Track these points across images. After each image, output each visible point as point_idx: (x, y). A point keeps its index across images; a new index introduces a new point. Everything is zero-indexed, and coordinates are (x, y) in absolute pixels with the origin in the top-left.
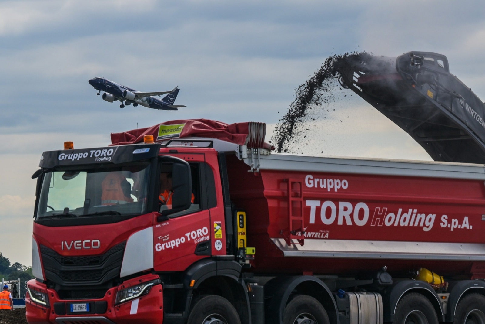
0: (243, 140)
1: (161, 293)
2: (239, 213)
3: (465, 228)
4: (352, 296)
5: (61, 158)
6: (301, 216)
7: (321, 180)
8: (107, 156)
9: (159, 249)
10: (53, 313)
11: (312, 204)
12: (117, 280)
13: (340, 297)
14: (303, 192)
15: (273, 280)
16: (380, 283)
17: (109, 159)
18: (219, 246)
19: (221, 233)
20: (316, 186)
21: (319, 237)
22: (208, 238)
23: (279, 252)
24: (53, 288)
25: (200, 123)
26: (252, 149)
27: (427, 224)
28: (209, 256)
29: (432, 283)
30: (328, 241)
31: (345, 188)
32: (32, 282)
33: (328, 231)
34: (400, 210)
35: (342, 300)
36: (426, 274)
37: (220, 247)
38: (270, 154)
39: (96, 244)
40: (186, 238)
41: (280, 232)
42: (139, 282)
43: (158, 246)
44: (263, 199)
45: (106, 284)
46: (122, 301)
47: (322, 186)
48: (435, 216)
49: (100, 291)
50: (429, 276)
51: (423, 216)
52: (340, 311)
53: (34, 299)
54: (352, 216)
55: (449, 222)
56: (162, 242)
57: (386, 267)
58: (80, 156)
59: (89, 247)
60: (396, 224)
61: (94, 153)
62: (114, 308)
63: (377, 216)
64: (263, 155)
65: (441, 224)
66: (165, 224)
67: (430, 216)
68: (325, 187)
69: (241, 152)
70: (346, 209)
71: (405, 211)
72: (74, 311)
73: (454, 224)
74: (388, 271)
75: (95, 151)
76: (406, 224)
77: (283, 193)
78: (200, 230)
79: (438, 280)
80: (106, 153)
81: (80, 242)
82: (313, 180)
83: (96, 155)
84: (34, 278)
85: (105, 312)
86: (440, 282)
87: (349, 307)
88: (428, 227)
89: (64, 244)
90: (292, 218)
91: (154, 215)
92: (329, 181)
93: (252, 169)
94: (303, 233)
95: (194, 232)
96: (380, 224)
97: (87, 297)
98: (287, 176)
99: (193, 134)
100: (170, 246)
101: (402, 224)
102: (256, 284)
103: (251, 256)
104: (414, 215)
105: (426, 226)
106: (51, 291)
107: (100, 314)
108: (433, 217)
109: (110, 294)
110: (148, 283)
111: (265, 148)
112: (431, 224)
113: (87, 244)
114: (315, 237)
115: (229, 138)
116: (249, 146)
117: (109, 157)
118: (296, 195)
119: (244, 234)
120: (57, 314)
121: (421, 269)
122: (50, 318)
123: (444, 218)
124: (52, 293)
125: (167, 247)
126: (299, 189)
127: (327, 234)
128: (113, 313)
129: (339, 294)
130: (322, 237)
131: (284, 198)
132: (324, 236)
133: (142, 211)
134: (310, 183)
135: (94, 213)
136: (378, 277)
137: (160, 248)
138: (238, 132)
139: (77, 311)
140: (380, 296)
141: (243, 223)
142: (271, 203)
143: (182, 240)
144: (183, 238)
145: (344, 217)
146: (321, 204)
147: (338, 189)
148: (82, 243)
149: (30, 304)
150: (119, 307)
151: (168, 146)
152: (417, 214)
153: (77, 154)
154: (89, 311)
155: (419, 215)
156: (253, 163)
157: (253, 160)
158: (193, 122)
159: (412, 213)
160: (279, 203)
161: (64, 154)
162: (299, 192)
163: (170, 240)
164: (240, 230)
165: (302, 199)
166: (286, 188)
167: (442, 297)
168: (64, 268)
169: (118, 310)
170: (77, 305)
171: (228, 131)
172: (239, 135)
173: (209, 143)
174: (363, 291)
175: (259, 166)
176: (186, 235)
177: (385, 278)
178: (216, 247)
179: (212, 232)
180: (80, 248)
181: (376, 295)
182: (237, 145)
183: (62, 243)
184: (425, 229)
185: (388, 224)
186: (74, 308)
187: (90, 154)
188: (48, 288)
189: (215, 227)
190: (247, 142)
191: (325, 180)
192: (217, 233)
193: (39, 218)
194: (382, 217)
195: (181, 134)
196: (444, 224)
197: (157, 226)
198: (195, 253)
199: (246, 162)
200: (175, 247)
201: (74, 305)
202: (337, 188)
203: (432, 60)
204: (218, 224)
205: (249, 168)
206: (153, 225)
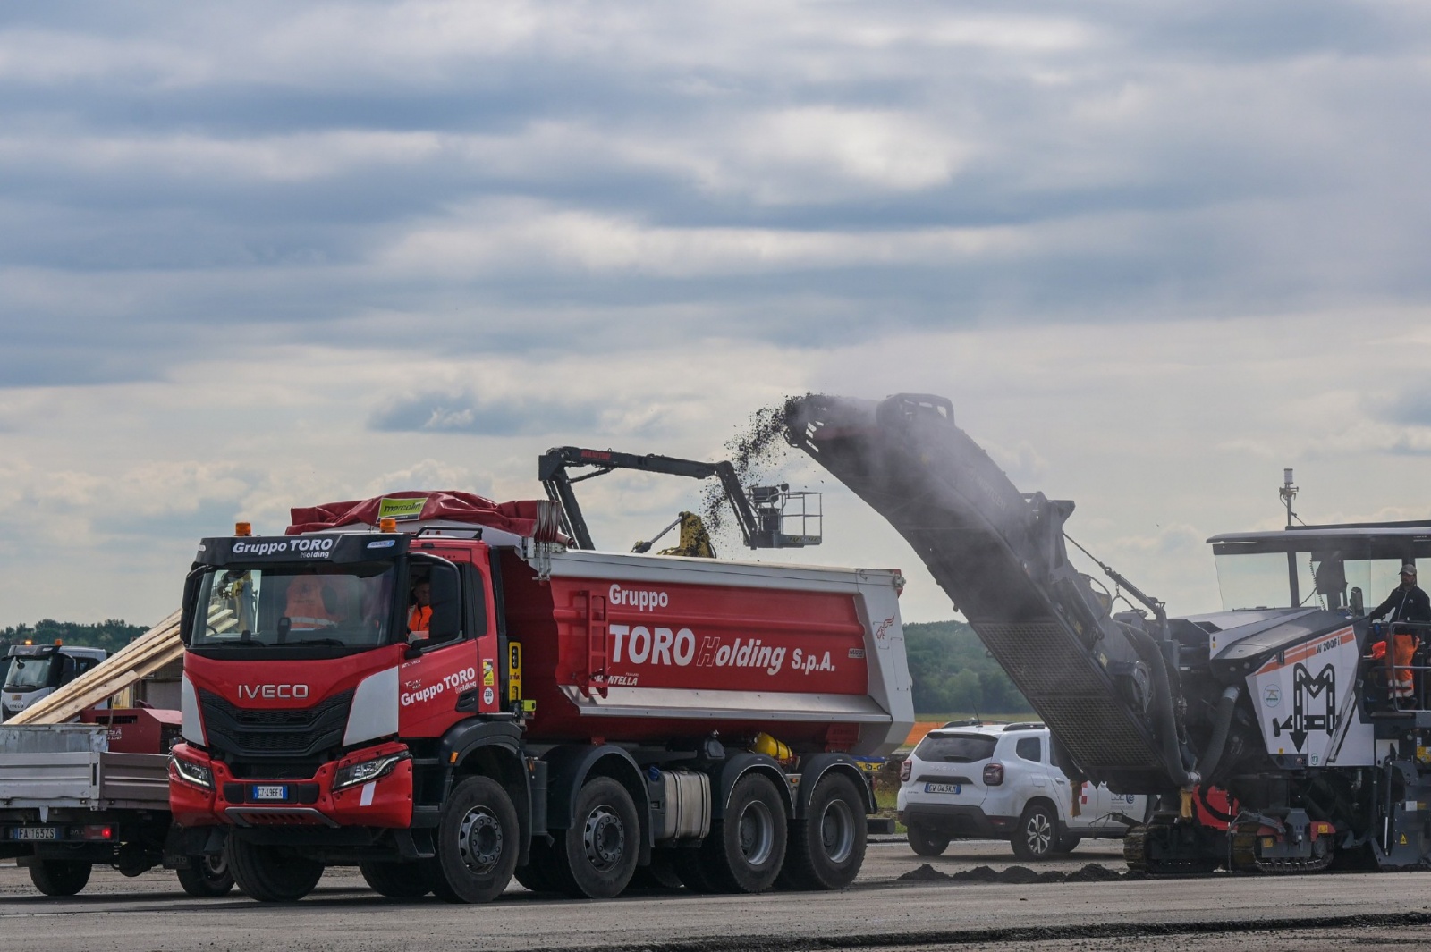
0: (528, 529)
1: (410, 773)
2: (512, 644)
3: (825, 669)
4: (668, 777)
5: (238, 549)
6: (604, 650)
7: (631, 593)
8: (321, 550)
9: (406, 702)
10: (222, 800)
11: (618, 631)
12: (337, 750)
13: (652, 780)
14: (609, 613)
15: (554, 749)
16: (709, 758)
17: (327, 555)
18: (489, 698)
19: (492, 677)
20: (624, 603)
21: (624, 683)
22: (474, 684)
23: (572, 707)
24: (222, 759)
25: (452, 497)
26: (541, 543)
27: (773, 664)
28: (475, 714)
29: (777, 757)
30: (636, 689)
31: (664, 605)
32: (180, 748)
33: (637, 675)
34: (738, 641)
35: (656, 784)
36: (768, 743)
37: (491, 699)
38: (565, 551)
39: (300, 691)
40: (444, 684)
41: (572, 675)
42: (375, 756)
43: (405, 698)
44: (552, 623)
45: (316, 755)
46: (345, 784)
47: (632, 603)
48: (784, 650)
49: (308, 766)
50: (772, 746)
51: (769, 650)
52: (652, 802)
53: (186, 776)
54: (671, 649)
55: (804, 660)
56: (411, 691)
57: (716, 733)
58: (274, 547)
59: (288, 696)
60: (731, 664)
61: (298, 544)
62: (332, 795)
63: (706, 650)
64: (556, 552)
65: (793, 663)
66: (415, 662)
67: (778, 650)
68: (636, 604)
69: (525, 548)
70: (663, 639)
71: (744, 643)
72: (259, 797)
73: (811, 665)
74: (719, 738)
75: (299, 541)
76: (745, 663)
77: (579, 614)
78: (464, 672)
79: (784, 752)
80: (320, 546)
81: (273, 686)
82: (620, 592)
83: (301, 548)
84: (183, 740)
85: (315, 801)
86: (786, 757)
87: (664, 796)
88: (774, 668)
89: (243, 688)
90: (592, 653)
91: (398, 648)
92: (642, 594)
93: (540, 574)
94: (606, 678)
95: (455, 675)
96: (710, 663)
97: (283, 776)
98: (586, 587)
99: (442, 516)
100: (421, 698)
101: (739, 663)
102: (536, 758)
103: (530, 713)
104: (756, 649)
105: (771, 667)
106: (220, 765)
107: (306, 802)
108: (782, 651)
109: (325, 772)
110: (391, 757)
111: (559, 542)
112: (778, 664)
113: (284, 691)
114: (619, 683)
115: (502, 524)
116: (537, 539)
117: (325, 551)
118: (597, 618)
119: (517, 678)
120: (229, 801)
121: (760, 735)
122: (215, 807)
123: (797, 654)
124: (220, 768)
125: (418, 699)
126: (602, 607)
127: (636, 679)
128: (329, 803)
129: (651, 774)
130: (628, 684)
131: (582, 622)
132: (631, 681)
133: (379, 642)
134: (616, 598)
135: (298, 641)
136: (706, 748)
137: (408, 700)
138: (518, 515)
139: (266, 797)
140: (706, 776)
141: (517, 661)
142: (562, 630)
143: (440, 688)
144: (440, 684)
145: (661, 652)
146: (630, 631)
147: (654, 608)
148: (276, 689)
149: (181, 784)
150: (341, 793)
151: (420, 536)
152: (760, 647)
153: (267, 545)
154: (286, 798)
155: (763, 649)
156: (542, 566)
157: (542, 561)
158: (440, 496)
159: (755, 645)
160: (570, 630)
161: (242, 544)
162: (602, 613)
163: (422, 689)
164: (512, 672)
165: (606, 624)
166: (583, 605)
167: (791, 780)
168: (241, 728)
169: (338, 798)
170: (266, 788)
171: (501, 512)
172: (521, 519)
173: (476, 532)
174: (683, 770)
175: (549, 570)
176: (445, 680)
177: (715, 750)
178: (486, 699)
179: (479, 677)
180: (273, 696)
181: (702, 777)
182: (519, 537)
183: (240, 687)
184: (771, 672)
185: (720, 663)
186: (260, 792)
187: (290, 545)
188: (212, 758)
189: (484, 667)
190: (534, 532)
191: (636, 593)
192: (486, 677)
193: (196, 645)
194: (713, 652)
195: (421, 514)
196: (796, 663)
197: (404, 666)
198: (456, 710)
199: (531, 563)
200: (429, 698)
201: (259, 788)
202: (653, 604)
203: (930, 405)
204: (489, 663)
205: (536, 573)
206: (398, 663)
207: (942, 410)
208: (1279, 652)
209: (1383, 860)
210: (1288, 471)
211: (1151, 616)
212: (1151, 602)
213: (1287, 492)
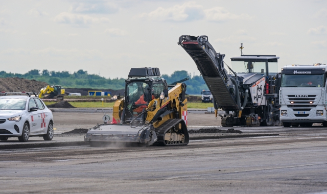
207: (206, 38)
208: (255, 83)
209: (268, 124)
210: (242, 44)
211: (234, 75)
212: (234, 73)
213: (241, 48)
